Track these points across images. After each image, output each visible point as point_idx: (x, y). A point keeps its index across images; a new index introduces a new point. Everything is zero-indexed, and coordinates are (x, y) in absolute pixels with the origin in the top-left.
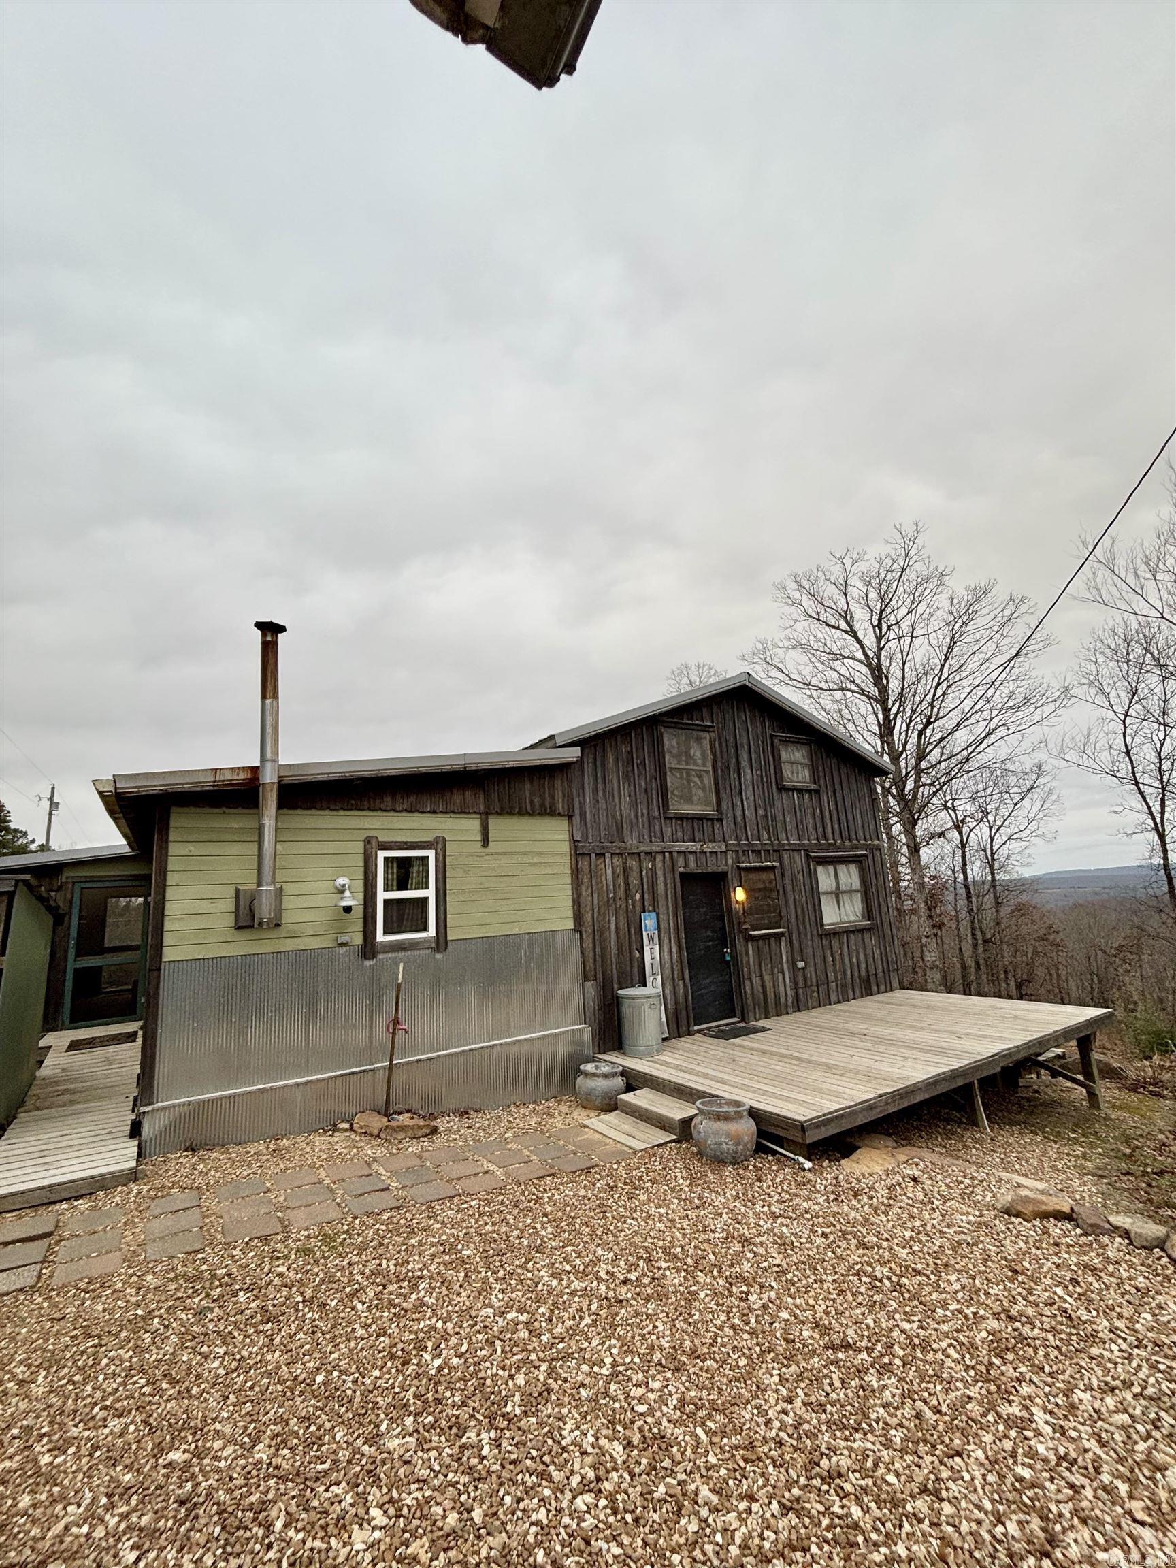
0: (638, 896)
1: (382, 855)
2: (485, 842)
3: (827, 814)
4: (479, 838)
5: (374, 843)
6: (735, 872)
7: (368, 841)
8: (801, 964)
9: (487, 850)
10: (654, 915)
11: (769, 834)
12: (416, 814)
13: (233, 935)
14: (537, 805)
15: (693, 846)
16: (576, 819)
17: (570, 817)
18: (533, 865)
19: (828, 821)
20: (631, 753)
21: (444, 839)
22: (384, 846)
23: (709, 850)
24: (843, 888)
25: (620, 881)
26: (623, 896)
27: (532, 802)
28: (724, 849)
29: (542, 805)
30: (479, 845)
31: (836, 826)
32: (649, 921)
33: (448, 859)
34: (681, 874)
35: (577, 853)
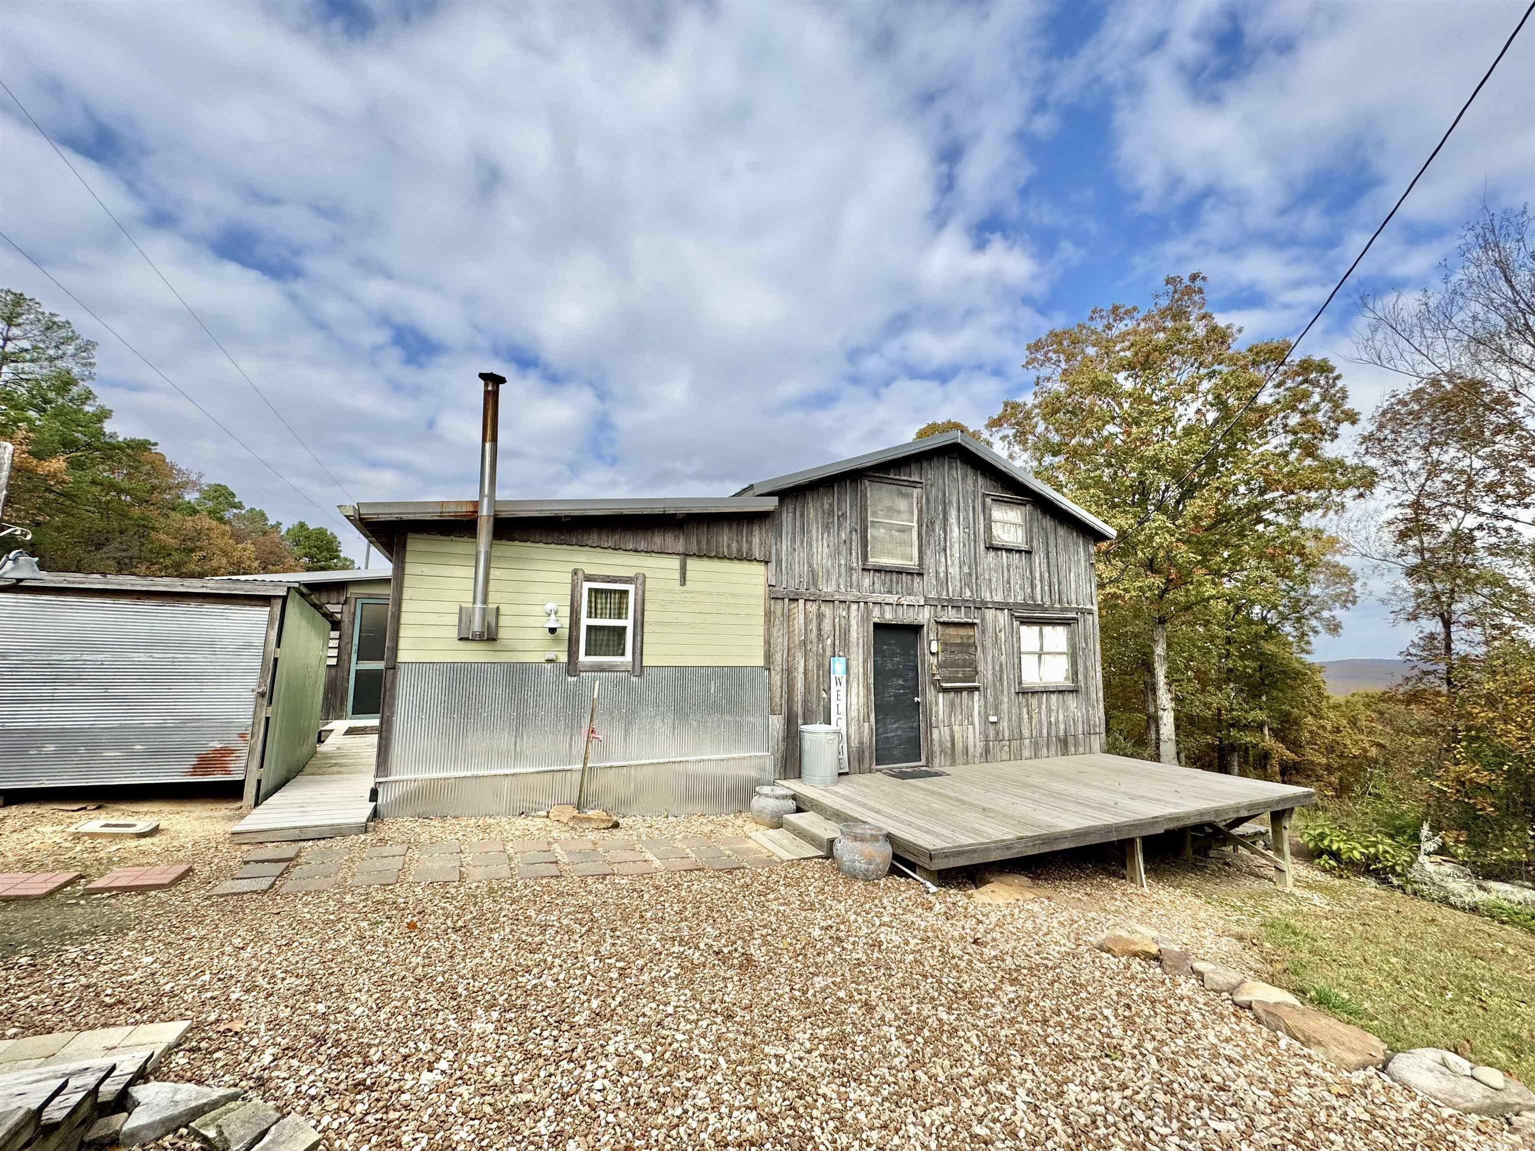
0: (829, 642)
1: (587, 586)
2: (683, 580)
3: (1037, 575)
4: (677, 575)
5: (580, 574)
6: (933, 625)
7: (575, 572)
8: (993, 719)
9: (683, 588)
10: (843, 660)
11: (971, 591)
12: (620, 552)
13: (456, 644)
14: (735, 550)
15: (890, 598)
16: (772, 565)
17: (766, 563)
18: (727, 605)
19: (1038, 582)
20: (831, 505)
21: (644, 577)
22: (588, 578)
23: (906, 603)
24: (1047, 649)
25: (814, 626)
26: (815, 640)
27: (729, 546)
28: (922, 603)
29: (740, 550)
30: (677, 583)
31: (1047, 588)
32: (838, 666)
33: (647, 594)
34: (876, 625)
35: (771, 597)
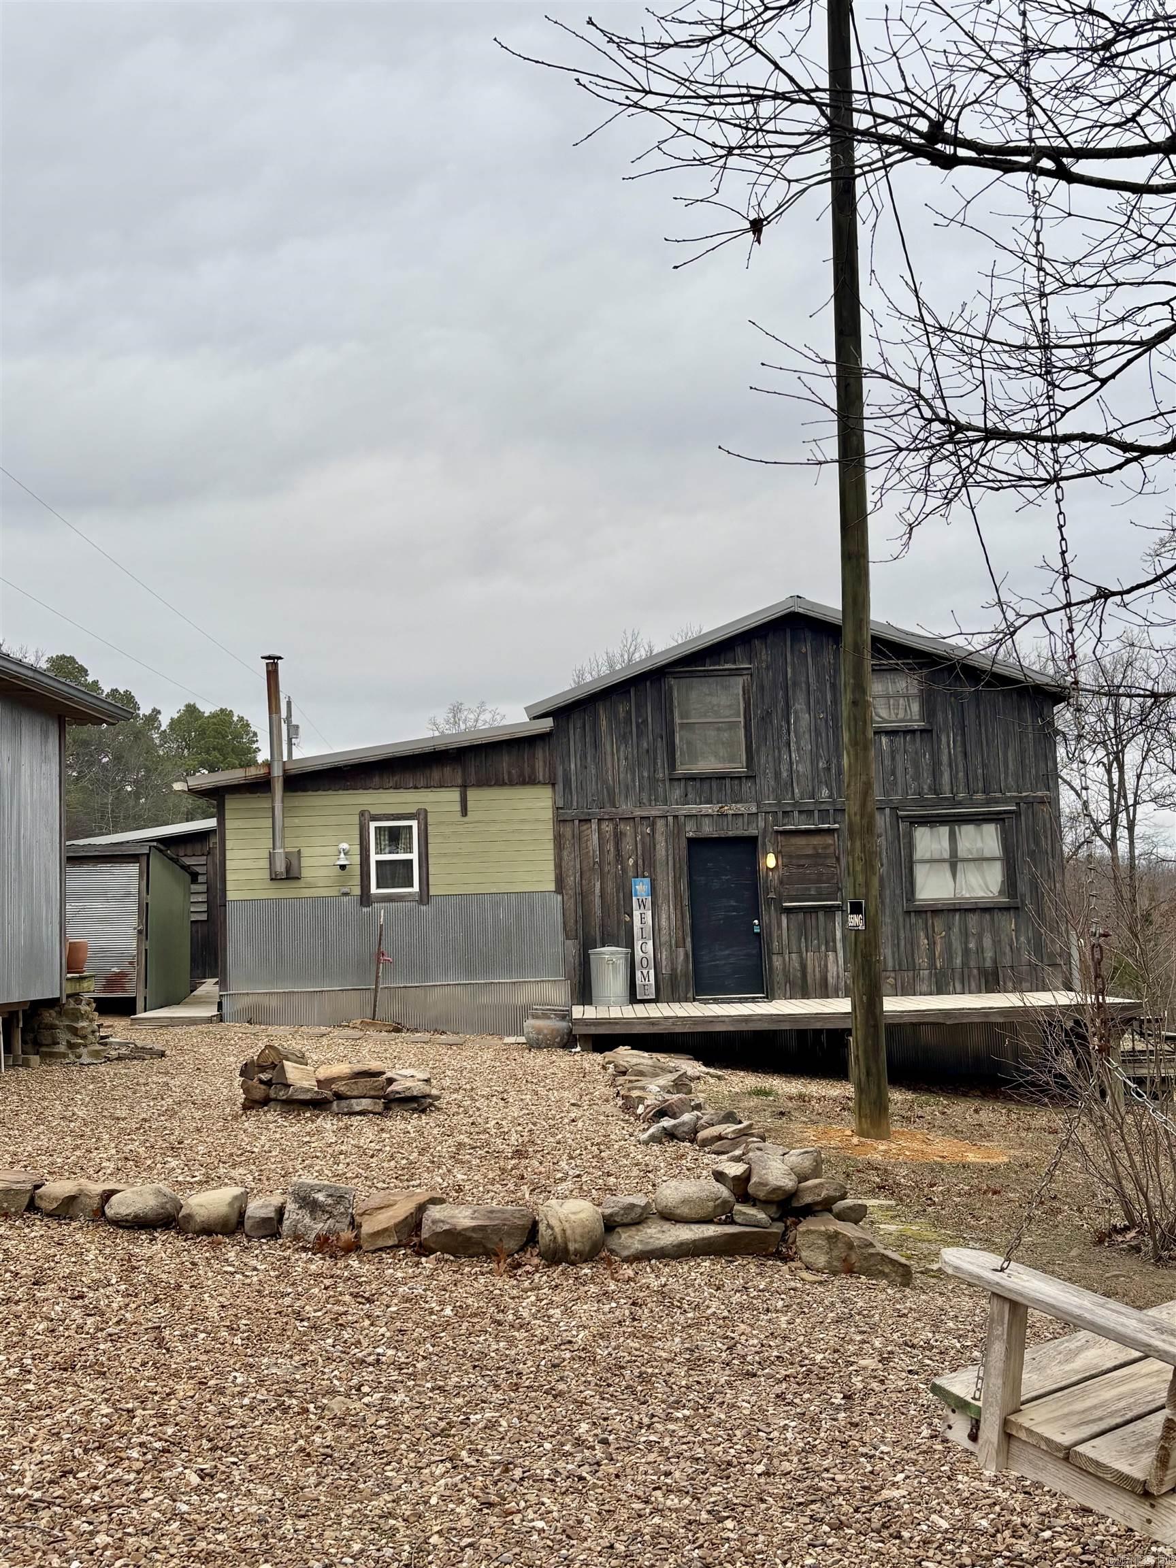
0: (631, 862)
1: (373, 825)
2: (464, 812)
3: (945, 759)
4: (458, 807)
5: (367, 815)
6: (769, 836)
7: (362, 814)
9: (465, 819)
10: (647, 880)
11: (831, 790)
12: (402, 790)
13: (269, 884)
14: (516, 775)
15: (707, 808)
16: (560, 787)
17: (553, 785)
18: (512, 832)
19: (945, 770)
20: (629, 713)
21: (426, 811)
22: (375, 818)
23: (731, 812)
24: (962, 853)
25: (611, 847)
26: (612, 861)
27: (509, 773)
28: (754, 810)
29: (522, 774)
30: (459, 814)
32: (641, 888)
33: (429, 828)
34: (691, 841)
35: (560, 820)
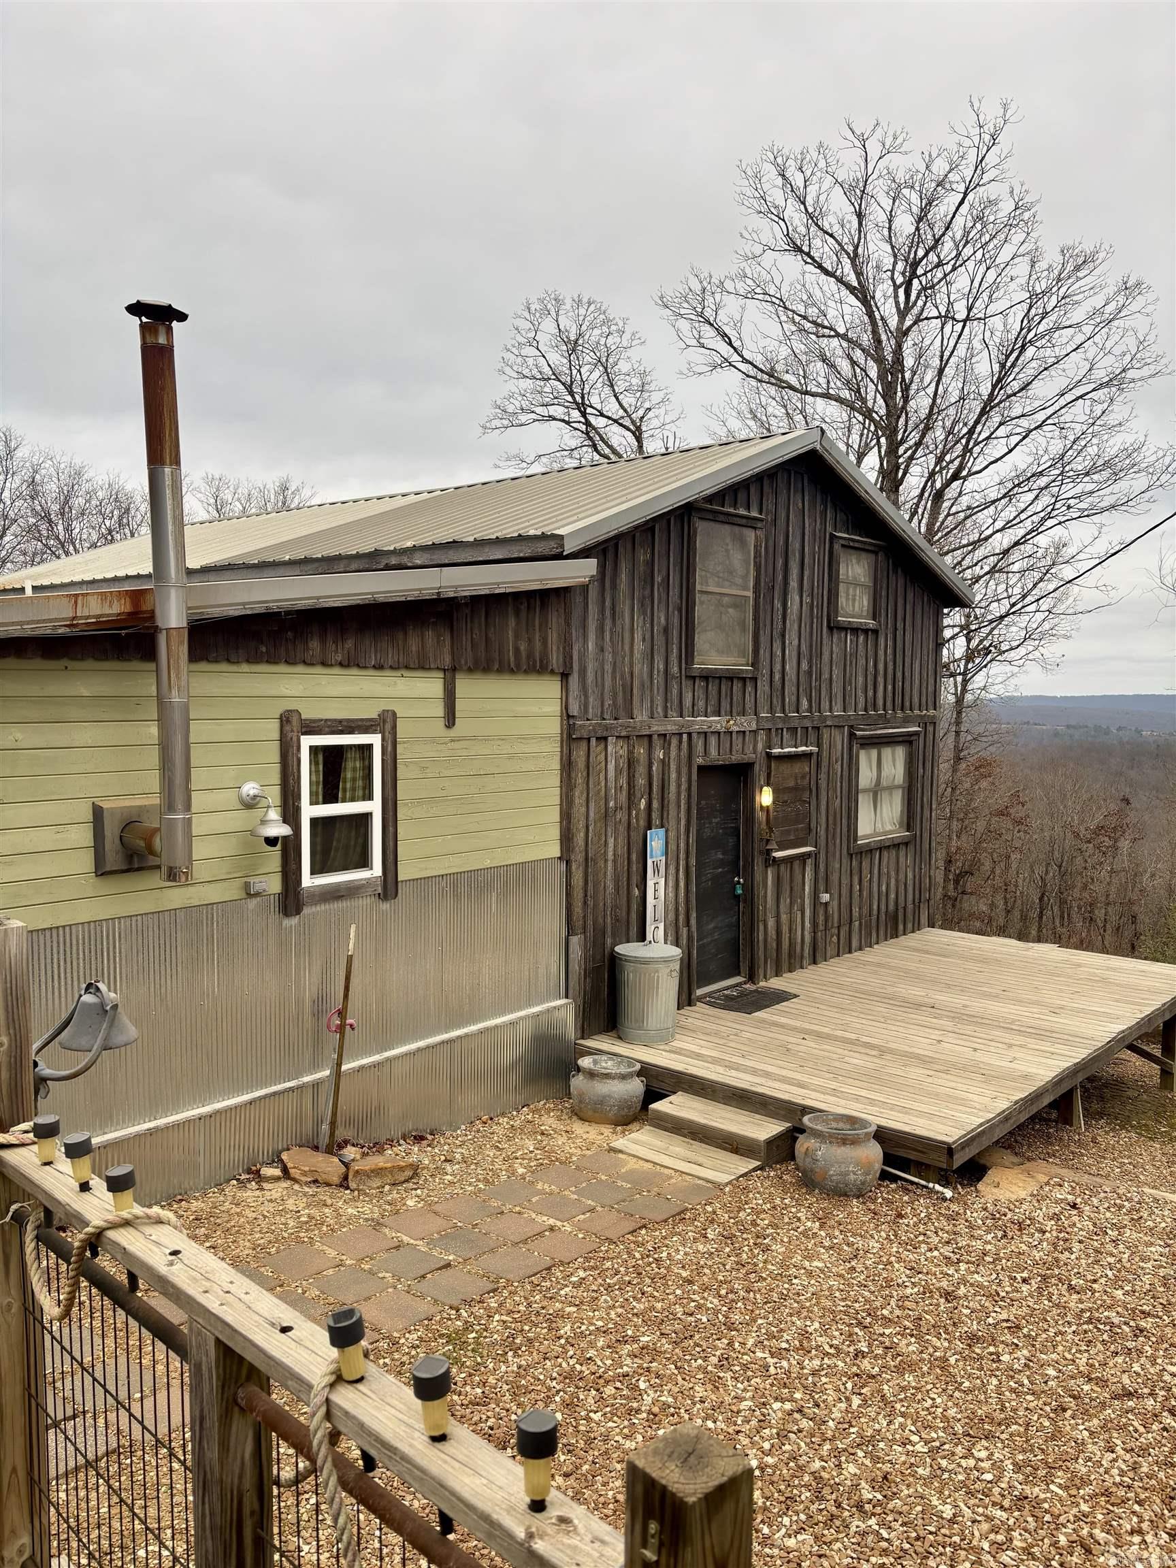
1: (307, 742)
2: (450, 719)
3: (882, 667)
4: (439, 710)
6: (764, 762)
7: (285, 719)
8: (825, 897)
9: (453, 733)
10: (662, 832)
11: (810, 701)
12: (355, 671)
13: (91, 884)
15: (717, 722)
16: (574, 680)
17: (565, 676)
18: (511, 757)
19: (881, 680)
20: (652, 565)
21: (394, 714)
22: (312, 728)
23: (736, 729)
24: (884, 783)
26: (625, 805)
28: (754, 727)
30: (441, 723)
31: (890, 687)
32: (656, 842)
34: (700, 768)
35: (571, 736)
